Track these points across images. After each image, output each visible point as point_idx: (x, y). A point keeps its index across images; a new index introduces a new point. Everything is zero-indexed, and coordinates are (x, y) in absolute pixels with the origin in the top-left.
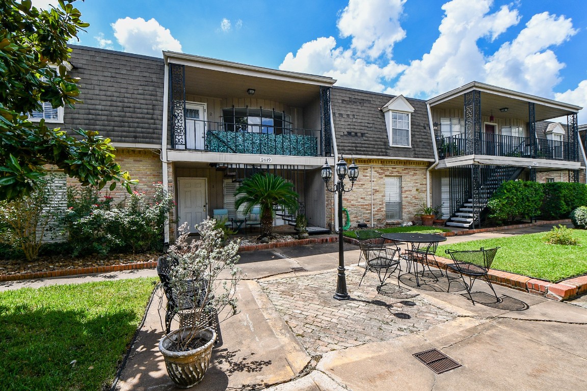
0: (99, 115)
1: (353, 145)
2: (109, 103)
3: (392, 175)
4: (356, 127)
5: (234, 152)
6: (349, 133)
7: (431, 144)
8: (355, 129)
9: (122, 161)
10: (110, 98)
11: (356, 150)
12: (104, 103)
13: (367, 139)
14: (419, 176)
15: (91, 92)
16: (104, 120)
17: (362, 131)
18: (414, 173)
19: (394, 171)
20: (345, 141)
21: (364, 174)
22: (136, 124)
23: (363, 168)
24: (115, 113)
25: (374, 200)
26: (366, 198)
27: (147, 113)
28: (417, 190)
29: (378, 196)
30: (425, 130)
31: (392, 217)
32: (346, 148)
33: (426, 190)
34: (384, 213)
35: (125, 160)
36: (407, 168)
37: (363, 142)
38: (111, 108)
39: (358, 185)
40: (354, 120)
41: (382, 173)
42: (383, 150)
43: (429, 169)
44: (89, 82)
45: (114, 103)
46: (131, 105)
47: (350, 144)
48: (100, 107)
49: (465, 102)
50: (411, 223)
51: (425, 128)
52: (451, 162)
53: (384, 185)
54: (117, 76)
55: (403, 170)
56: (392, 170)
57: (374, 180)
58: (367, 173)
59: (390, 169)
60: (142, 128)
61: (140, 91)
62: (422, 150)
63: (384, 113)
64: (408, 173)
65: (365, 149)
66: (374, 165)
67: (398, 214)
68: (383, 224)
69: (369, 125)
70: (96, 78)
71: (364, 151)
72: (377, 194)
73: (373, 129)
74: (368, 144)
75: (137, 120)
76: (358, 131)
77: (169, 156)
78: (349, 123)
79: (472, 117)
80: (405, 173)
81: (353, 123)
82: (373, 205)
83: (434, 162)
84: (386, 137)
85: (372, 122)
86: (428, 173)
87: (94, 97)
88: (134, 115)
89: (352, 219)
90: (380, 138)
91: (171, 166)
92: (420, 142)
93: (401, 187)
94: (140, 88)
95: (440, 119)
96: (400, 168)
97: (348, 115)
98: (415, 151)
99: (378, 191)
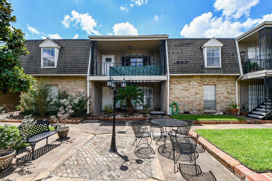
0: (67, 64)
1: (180, 68)
2: (71, 59)
3: (209, 84)
4: (183, 59)
5: (121, 75)
6: (178, 62)
7: (237, 65)
8: (182, 60)
9: (76, 81)
10: (72, 57)
11: (182, 71)
12: (70, 59)
13: (189, 64)
14: (230, 84)
15: (66, 56)
16: (69, 66)
17: (187, 61)
18: (225, 83)
19: (210, 82)
20: (175, 67)
21: (189, 84)
22: (79, 66)
23: (188, 80)
24: (73, 63)
25: (195, 98)
26: (190, 97)
27: (84, 62)
28: (228, 93)
29: (199, 96)
30: (233, 56)
31: (209, 108)
32: (175, 70)
33: (235, 93)
34: (203, 106)
35: (77, 80)
36: (220, 80)
37: (187, 66)
38: (72, 61)
39: (185, 90)
40: (182, 55)
41: (201, 83)
42: (200, 70)
43: (237, 80)
44: (65, 52)
45: (73, 59)
46: (79, 59)
47: (178, 68)
48: (68, 61)
49: (260, 35)
50: (222, 113)
51: (233, 55)
52: (251, 76)
53: (203, 90)
54: (75, 48)
55: (216, 81)
56: (209, 81)
57: (195, 87)
58: (190, 83)
59: (207, 81)
60: (81, 68)
61: (82, 53)
62: (230, 68)
63: (202, 49)
64: (221, 83)
65: (187, 70)
66: (196, 78)
67: (214, 107)
68: (201, 112)
69: (191, 57)
70: (68, 50)
71: (187, 71)
72: (197, 95)
73: (195, 59)
74: (190, 67)
75: (80, 65)
76: (184, 60)
77: (90, 78)
78: (178, 57)
79: (264, 45)
80: (218, 83)
81: (181, 57)
82: (195, 101)
83: (240, 76)
84: (203, 62)
85: (194, 55)
86: (237, 83)
87: (67, 57)
88: (79, 63)
89: (180, 109)
90: (198, 63)
91: (91, 82)
92: (229, 63)
93: (216, 91)
94: (82, 52)
95: (247, 49)
96: (214, 80)
97: (178, 53)
98: (224, 69)
99: (198, 93)
